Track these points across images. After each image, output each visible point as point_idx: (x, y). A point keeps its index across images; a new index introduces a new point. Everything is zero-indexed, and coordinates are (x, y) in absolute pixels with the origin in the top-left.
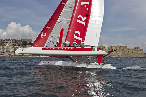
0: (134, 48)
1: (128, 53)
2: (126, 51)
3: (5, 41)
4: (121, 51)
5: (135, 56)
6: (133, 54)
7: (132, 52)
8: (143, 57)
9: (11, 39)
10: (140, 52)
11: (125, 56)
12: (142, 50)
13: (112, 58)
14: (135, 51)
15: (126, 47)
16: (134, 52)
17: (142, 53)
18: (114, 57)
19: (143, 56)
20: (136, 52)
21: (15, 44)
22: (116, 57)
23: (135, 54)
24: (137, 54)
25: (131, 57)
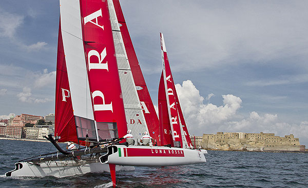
0: (285, 136)
1: (274, 145)
4: (264, 141)
5: (285, 150)
6: (283, 146)
7: (281, 142)
8: (298, 151)
10: (293, 143)
11: (270, 149)
12: (297, 140)
13: (248, 151)
16: (284, 143)
17: (296, 144)
18: (252, 150)
19: (298, 149)
20: (287, 142)
22: (254, 150)
23: (286, 145)
24: (289, 145)
25: (278, 151)
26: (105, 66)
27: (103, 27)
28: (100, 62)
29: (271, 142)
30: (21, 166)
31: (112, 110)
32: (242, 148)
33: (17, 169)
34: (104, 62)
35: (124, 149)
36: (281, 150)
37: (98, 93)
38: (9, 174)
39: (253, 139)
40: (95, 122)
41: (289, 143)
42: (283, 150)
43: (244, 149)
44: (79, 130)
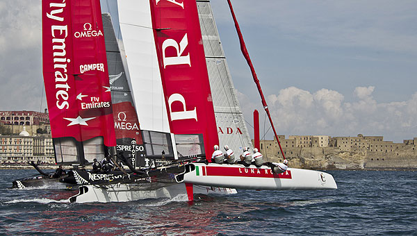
0: (405, 141)
1: (384, 158)
2: (379, 150)
3: (8, 118)
4: (366, 151)
5: (405, 166)
6: (401, 159)
7: (397, 153)
9: (31, 113)
11: (376, 165)
13: (338, 170)
14: (406, 149)
15: (380, 139)
16: (404, 153)
18: (344, 167)
20: (409, 152)
21: (42, 127)
22: (349, 166)
23: (406, 158)
24: (412, 157)
25: (393, 168)
26: (186, 60)
27: (182, 5)
28: (179, 54)
29: (379, 151)
30: (87, 190)
31: (196, 118)
32: (327, 164)
33: (82, 193)
34: (184, 54)
35: (203, 167)
36: (397, 166)
37: (176, 97)
38: (74, 199)
39: (345, 147)
40: (172, 135)
41: (412, 154)
42: (402, 166)
43: (329, 165)
44: (148, 147)
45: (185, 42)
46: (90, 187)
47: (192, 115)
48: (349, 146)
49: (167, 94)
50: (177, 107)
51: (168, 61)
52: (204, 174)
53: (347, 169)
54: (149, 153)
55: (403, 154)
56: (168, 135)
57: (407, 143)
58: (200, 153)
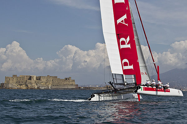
0: (65, 78)
1: (58, 85)
4: (51, 82)
6: (64, 85)
7: (63, 83)
8: (74, 89)
10: (71, 83)
11: (55, 88)
12: (74, 81)
13: (41, 89)
14: (66, 81)
15: (56, 77)
17: (73, 84)
18: (43, 88)
20: (67, 83)
23: (66, 85)
24: (68, 84)
25: (61, 89)
26: (129, 46)
27: (127, 25)
28: (126, 44)
29: (56, 82)
31: (133, 69)
33: (92, 97)
34: (128, 44)
35: (143, 87)
36: (63, 88)
37: (126, 60)
39: (43, 80)
40: (124, 75)
41: (68, 83)
42: (65, 88)
43: (38, 87)
44: (115, 80)
45: (128, 39)
46: (95, 95)
47: (131, 67)
48: (45, 80)
49: (122, 59)
50: (126, 64)
51: (122, 46)
52: (144, 90)
53: (44, 89)
54: (115, 82)
55: (65, 83)
56: (122, 75)
57: (66, 79)
58: (134, 82)
